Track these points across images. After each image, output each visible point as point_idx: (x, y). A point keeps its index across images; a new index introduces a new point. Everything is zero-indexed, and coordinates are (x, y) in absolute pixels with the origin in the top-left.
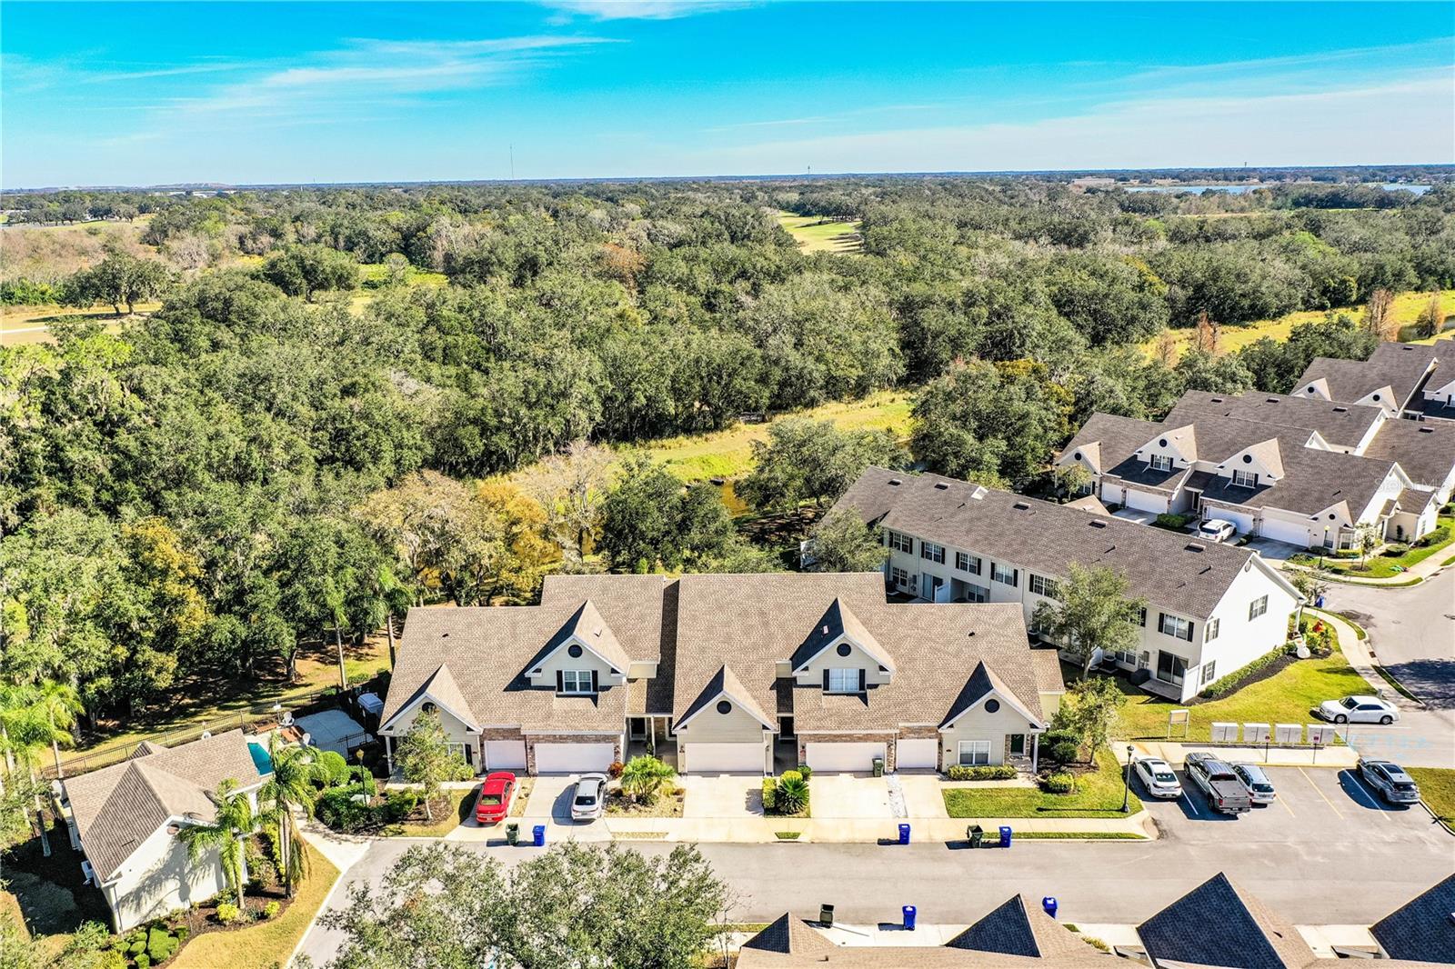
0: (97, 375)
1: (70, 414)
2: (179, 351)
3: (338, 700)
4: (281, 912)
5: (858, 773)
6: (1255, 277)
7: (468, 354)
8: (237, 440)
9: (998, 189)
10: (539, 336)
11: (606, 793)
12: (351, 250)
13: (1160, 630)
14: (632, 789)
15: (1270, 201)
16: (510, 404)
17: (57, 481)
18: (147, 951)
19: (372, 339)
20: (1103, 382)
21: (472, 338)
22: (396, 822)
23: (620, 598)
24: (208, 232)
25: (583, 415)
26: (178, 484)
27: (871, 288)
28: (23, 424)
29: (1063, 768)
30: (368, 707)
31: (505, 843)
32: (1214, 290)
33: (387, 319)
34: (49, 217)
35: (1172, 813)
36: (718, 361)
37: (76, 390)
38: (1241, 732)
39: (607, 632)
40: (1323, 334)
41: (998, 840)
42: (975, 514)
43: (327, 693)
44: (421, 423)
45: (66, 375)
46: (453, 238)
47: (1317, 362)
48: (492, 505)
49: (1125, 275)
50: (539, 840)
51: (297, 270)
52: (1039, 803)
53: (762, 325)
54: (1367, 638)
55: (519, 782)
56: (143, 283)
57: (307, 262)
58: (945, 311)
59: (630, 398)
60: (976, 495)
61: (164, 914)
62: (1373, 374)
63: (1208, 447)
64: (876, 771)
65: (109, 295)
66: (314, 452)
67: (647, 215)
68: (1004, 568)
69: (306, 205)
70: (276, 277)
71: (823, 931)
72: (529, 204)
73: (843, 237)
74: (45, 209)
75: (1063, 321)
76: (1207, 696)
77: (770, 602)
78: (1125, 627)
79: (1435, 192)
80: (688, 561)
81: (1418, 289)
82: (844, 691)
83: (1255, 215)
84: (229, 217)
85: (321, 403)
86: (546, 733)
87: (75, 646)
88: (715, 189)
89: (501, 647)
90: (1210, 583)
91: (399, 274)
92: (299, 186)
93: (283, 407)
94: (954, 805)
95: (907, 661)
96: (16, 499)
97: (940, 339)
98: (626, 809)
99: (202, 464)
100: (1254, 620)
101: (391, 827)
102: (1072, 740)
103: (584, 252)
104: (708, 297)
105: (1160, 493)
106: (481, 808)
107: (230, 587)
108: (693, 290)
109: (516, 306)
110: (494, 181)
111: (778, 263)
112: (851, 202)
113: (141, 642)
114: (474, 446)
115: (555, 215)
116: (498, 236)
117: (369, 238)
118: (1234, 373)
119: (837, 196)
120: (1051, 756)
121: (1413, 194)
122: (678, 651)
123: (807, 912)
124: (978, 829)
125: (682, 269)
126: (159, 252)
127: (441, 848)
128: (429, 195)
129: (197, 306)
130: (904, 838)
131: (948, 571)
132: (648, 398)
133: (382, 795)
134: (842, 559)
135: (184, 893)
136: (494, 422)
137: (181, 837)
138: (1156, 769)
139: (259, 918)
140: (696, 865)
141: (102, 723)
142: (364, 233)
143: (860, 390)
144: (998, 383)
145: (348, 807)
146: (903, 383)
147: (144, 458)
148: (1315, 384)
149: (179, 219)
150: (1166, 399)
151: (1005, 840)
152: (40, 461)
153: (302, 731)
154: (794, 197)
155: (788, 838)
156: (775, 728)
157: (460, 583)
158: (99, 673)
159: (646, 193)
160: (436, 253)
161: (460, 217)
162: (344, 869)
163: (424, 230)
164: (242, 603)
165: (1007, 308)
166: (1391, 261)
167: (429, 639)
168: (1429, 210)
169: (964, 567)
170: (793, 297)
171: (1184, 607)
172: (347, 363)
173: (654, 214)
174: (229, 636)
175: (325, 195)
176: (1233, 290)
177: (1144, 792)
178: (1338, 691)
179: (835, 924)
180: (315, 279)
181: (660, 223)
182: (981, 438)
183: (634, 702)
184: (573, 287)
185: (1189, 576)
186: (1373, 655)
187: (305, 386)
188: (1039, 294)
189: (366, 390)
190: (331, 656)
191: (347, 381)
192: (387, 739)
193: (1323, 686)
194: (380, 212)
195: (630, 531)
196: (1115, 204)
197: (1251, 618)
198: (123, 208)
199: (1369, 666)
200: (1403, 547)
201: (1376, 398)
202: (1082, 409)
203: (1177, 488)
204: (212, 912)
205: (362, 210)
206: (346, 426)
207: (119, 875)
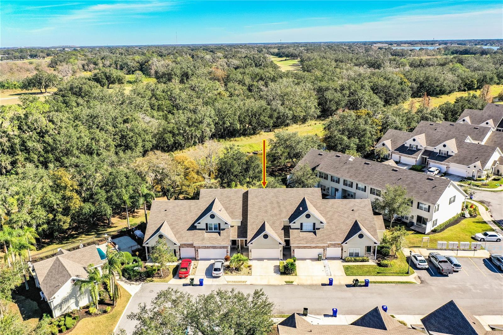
0: (37, 115)
1: (28, 130)
2: (66, 107)
3: (127, 233)
4: (111, 310)
5: (313, 259)
6: (441, 80)
7: (167, 107)
8: (87, 139)
9: (347, 48)
10: (191, 101)
11: (224, 267)
12: (122, 69)
13: (418, 208)
14: (234, 265)
15: (443, 52)
16: (182, 126)
17: (24, 154)
18: (65, 325)
19: (133, 102)
20: (392, 118)
21: (168, 102)
22: (150, 277)
23: (227, 197)
24: (71, 63)
25: (208, 129)
26: (67, 154)
27: (307, 84)
28: (12, 133)
29: (385, 258)
30: (138, 235)
31: (190, 285)
32: (427, 84)
33: (138, 95)
34: (15, 58)
35: (425, 274)
36: (255, 110)
37: (30, 121)
38: (448, 245)
39: (223, 209)
40: (467, 100)
41: (364, 284)
42: (350, 166)
43: (123, 230)
44: (152, 132)
45: (26, 116)
46: (158, 65)
47: (466, 110)
48: (179, 163)
49: (396, 79)
50: (201, 284)
51: (104, 77)
52: (378, 270)
53: (269, 97)
54: (489, 210)
55: (193, 262)
56: (50, 81)
57: (107, 74)
58: (334, 92)
59: (224, 123)
60: (350, 159)
61: (70, 311)
62: (486, 115)
63: (430, 142)
64: (319, 259)
65: (38, 86)
66: (114, 143)
67: (225, 57)
68: (361, 185)
69: (105, 53)
70: (97, 79)
71: (304, 317)
72: (184, 53)
73: (294, 65)
74: (14, 55)
75: (375, 95)
76: (434, 231)
77: (281, 198)
78: (406, 207)
79: (501, 49)
80: (248, 182)
81: (498, 84)
82: (308, 230)
83: (439, 57)
84: (79, 58)
85: (116, 126)
86: (202, 245)
87: (34, 215)
88: (248, 48)
89: (185, 215)
90: (436, 192)
91: (140, 78)
92: (102, 47)
93: (103, 127)
94: (348, 272)
95: (330, 220)
96: (10, 160)
97: (332, 102)
98: (231, 272)
99: (75, 148)
100: (451, 204)
101: (149, 279)
102: (388, 248)
103: (205, 71)
104: (249, 87)
105: (413, 158)
106: (180, 272)
107: (88, 193)
108: (244, 84)
109: (182, 90)
110: (171, 45)
111: (274, 75)
112: (296, 52)
113: (57, 212)
114: (170, 141)
115: (193, 57)
116: (174, 65)
117: (128, 65)
118: (437, 115)
119: (291, 50)
120: (381, 253)
121: (494, 50)
122: (248, 216)
123: (298, 310)
124: (357, 280)
125: (240, 77)
126: (55, 70)
127: (170, 290)
128: (148, 50)
129: (70, 90)
130: (331, 283)
131: (341, 186)
132: (231, 123)
133: (145, 267)
134: (303, 182)
135: (77, 303)
136: (177, 132)
137: (75, 284)
138: (419, 258)
139: (104, 312)
140: (262, 297)
141: (44, 240)
142: (126, 64)
143: (304, 120)
144: (355, 118)
145: (133, 272)
146: (319, 117)
147: (54, 145)
148: (465, 118)
149: (61, 58)
150: (414, 124)
151: (366, 284)
152: (18, 146)
153: (115, 244)
154: (276, 51)
155: (289, 283)
156: (284, 244)
157: (168, 190)
158: (43, 223)
159: (224, 49)
160: (152, 71)
161: (160, 58)
162: (133, 294)
163: (147, 62)
164: (93, 199)
165: (355, 91)
166: (489, 74)
167: (160, 212)
168: (501, 55)
169: (346, 185)
170: (280, 87)
171: (427, 200)
172: (125, 111)
173: (228, 57)
174: (89, 210)
175: (111, 50)
176: (434, 84)
177: (414, 267)
178: (480, 230)
179: (308, 315)
180: (110, 80)
181: (230, 60)
182: (349, 138)
183: (233, 234)
184: (202, 83)
185: (428, 189)
186: (491, 216)
187: (110, 119)
188: (367, 86)
189: (132, 121)
190: (123, 216)
191: (125, 118)
192: (146, 248)
193: (474, 227)
194: (131, 56)
195: (228, 172)
196: (389, 53)
197: (450, 203)
198: (41, 54)
199: (490, 220)
200: (499, 177)
201: (487, 123)
202: (384, 128)
203: (419, 156)
204: (87, 310)
205: (125, 55)
206: (125, 134)
207: (54, 298)
